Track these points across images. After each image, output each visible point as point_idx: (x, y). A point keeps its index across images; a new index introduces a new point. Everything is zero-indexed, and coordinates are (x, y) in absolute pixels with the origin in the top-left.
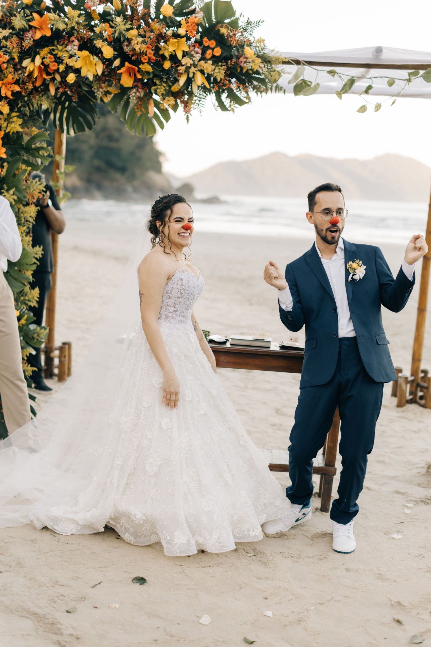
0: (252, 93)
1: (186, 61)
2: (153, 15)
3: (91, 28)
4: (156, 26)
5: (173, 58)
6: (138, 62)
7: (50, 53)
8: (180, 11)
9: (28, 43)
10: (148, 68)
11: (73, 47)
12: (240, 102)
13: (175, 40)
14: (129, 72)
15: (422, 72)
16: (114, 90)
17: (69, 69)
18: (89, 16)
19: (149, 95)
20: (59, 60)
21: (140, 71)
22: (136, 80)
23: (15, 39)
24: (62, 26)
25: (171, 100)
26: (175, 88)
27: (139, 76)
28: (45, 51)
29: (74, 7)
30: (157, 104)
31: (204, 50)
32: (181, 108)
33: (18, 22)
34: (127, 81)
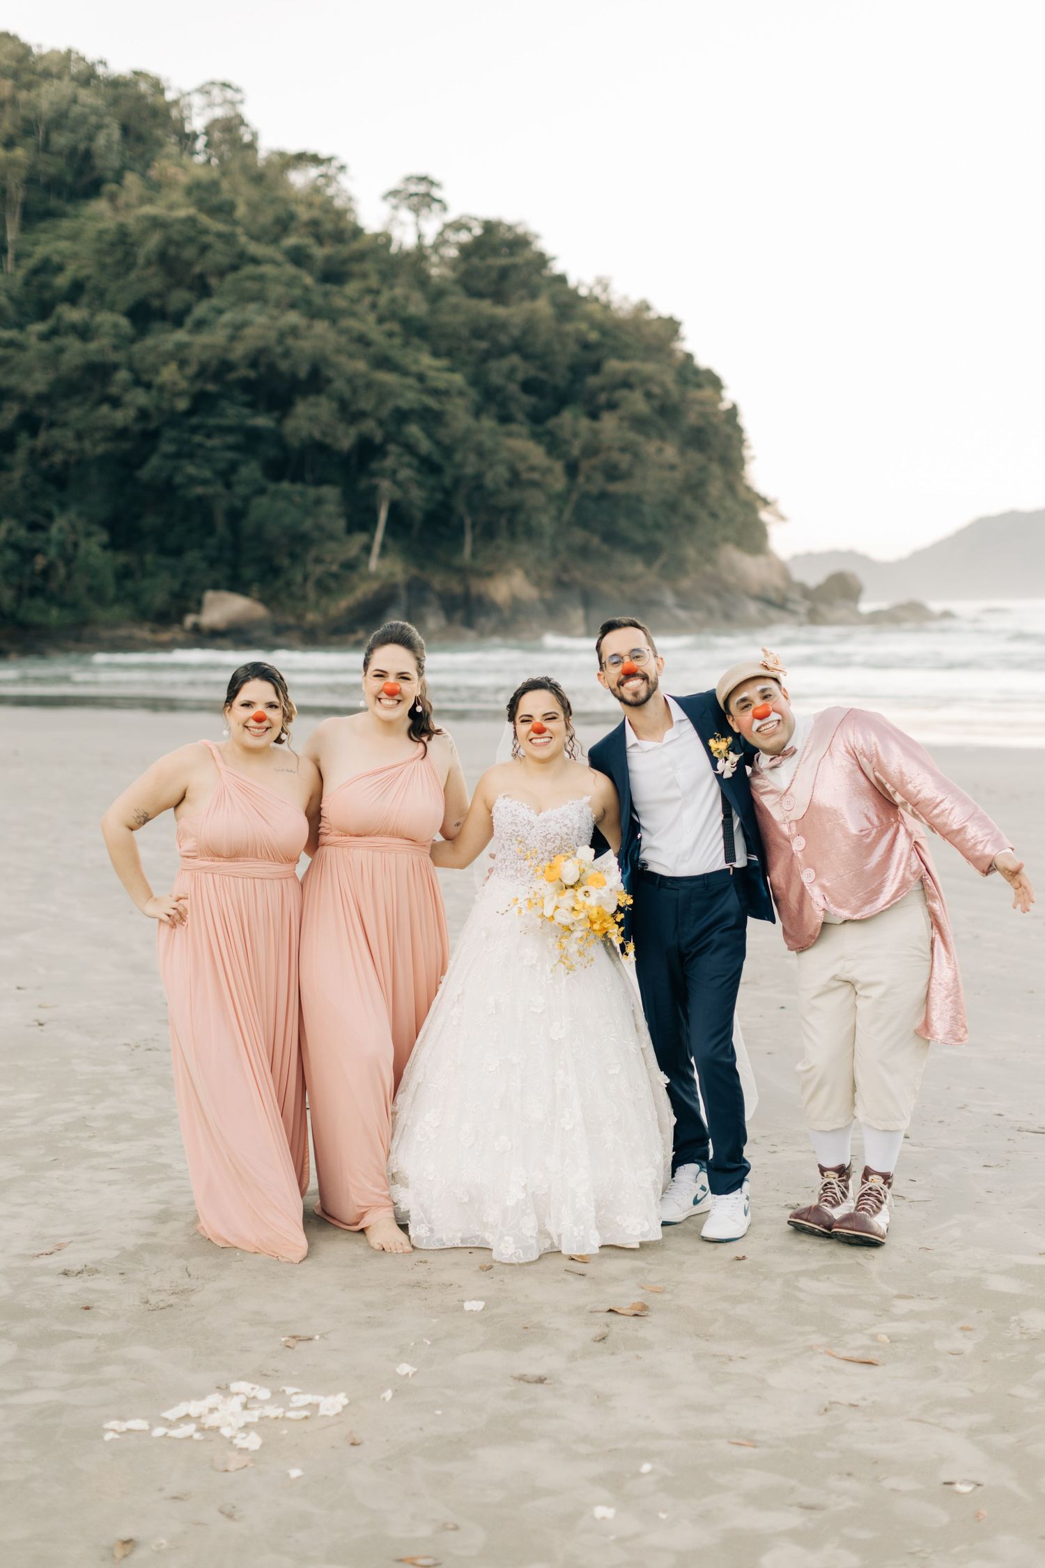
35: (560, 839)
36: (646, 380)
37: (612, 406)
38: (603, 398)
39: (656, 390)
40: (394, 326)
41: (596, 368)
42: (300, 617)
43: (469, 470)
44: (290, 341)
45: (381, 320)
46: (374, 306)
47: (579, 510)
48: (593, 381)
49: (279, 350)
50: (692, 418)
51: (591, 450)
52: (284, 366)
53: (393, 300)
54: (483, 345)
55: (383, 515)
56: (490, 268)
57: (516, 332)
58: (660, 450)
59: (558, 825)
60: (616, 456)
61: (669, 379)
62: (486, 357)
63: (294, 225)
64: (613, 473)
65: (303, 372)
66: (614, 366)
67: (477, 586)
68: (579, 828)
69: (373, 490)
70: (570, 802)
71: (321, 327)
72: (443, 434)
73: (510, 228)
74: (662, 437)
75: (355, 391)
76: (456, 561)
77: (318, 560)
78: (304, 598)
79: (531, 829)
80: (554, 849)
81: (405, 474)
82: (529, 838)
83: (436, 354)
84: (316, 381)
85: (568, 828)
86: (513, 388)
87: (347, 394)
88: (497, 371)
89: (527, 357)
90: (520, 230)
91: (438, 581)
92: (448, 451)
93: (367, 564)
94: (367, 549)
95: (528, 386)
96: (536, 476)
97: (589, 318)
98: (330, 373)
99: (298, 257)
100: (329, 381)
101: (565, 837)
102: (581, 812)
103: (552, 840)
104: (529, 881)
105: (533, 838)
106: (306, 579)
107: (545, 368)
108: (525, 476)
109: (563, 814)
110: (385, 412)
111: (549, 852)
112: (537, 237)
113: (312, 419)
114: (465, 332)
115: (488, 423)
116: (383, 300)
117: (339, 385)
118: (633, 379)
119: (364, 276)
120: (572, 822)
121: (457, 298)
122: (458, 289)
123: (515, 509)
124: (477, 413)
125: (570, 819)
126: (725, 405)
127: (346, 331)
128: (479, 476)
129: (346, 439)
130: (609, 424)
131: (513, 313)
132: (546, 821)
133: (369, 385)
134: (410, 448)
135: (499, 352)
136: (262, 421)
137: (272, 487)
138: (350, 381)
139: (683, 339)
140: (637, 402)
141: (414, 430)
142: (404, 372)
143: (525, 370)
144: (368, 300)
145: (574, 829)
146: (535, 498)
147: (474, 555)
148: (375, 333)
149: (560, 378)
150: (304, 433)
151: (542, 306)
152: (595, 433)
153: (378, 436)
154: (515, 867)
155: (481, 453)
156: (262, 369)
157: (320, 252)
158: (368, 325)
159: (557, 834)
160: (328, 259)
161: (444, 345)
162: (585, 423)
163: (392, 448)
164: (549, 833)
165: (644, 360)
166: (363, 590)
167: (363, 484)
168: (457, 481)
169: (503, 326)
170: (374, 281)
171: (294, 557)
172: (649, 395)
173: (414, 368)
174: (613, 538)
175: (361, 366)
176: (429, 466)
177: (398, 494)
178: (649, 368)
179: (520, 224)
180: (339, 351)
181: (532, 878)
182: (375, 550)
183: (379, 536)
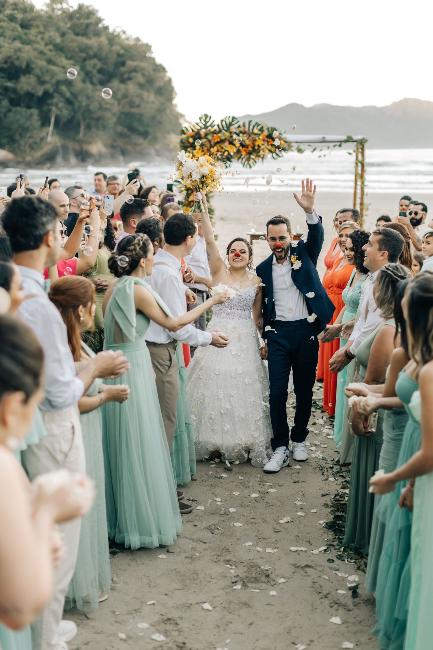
0: (283, 153)
1: (262, 147)
2: (251, 131)
3: (232, 137)
4: (253, 136)
5: (259, 146)
6: (247, 147)
7: (220, 146)
8: (260, 130)
9: (212, 143)
10: (250, 149)
11: (227, 144)
12: (280, 157)
13: (259, 140)
14: (245, 150)
15: (338, 144)
16: (239, 156)
17: (226, 151)
18: (231, 133)
19: (250, 157)
20: (222, 148)
21: (248, 150)
22: (247, 153)
23: (208, 142)
24: (223, 138)
25: (257, 158)
26: (259, 154)
27: (248, 152)
28: (218, 145)
29: (226, 131)
30: (253, 159)
31: (268, 142)
32: (260, 159)
33: (210, 137)
34: (244, 153)
35: (246, 301)
36: (142, 69)
37: (130, 79)
38: (126, 76)
39: (147, 73)
40: (51, 47)
41: (123, 64)
42: (24, 158)
43: (84, 104)
44: (19, 54)
45: (46, 45)
46: (43, 39)
47: (119, 119)
48: (123, 69)
49: (15, 57)
50: (159, 83)
51: (125, 96)
52: (17, 63)
53: (50, 37)
54: (84, 55)
55: (53, 120)
56: (82, 24)
57: (95, 50)
58: (148, 97)
59: (246, 295)
60: (135, 99)
61: (150, 68)
62: (84, 60)
63: (7, 4)
64: (132, 104)
65: (24, 66)
66: (130, 64)
67: (86, 147)
69: (50, 110)
71: (27, 48)
72: (73, 89)
73: (87, 7)
74: (148, 91)
75: (43, 73)
76: (77, 138)
77: (31, 137)
78: (25, 151)
81: (61, 105)
83: (67, 58)
84: (28, 70)
85: (250, 296)
86: (95, 72)
87: (40, 74)
88: (90, 64)
89: (100, 60)
90: (91, 8)
91: (71, 145)
92: (75, 96)
93: (47, 138)
94: (48, 134)
95: (100, 71)
96: (108, 106)
97: (120, 44)
98: (33, 66)
99: (12, 19)
100: (33, 69)
101: (249, 300)
102: (254, 290)
106: (26, 143)
107: (104, 64)
108: (104, 106)
109: (248, 291)
110: (54, 81)
112: (97, 11)
113: (29, 83)
114: (77, 50)
115: (89, 86)
116: (46, 36)
117: (37, 71)
118: (138, 69)
119: (38, 27)
120: (252, 294)
121: (71, 36)
122: (70, 31)
123: (99, 119)
124: (84, 81)
126: (166, 79)
127: (35, 49)
128: (88, 106)
129: (40, 92)
130: (131, 87)
131: (93, 42)
133: (48, 71)
134: (62, 95)
135: (90, 58)
136: (9, 84)
137: (14, 109)
138: (41, 69)
139: (152, 53)
140: (139, 78)
141: (64, 88)
142: (57, 65)
143: (99, 65)
144: (40, 36)
145: (252, 297)
146: (108, 115)
147: (84, 135)
148: (46, 50)
149: (110, 68)
150: (25, 89)
151: (103, 39)
152: (127, 90)
153: (51, 90)
155: (88, 97)
156: (9, 64)
157: (19, 16)
158: (42, 47)
159: (246, 299)
160: (23, 19)
161: (69, 55)
162: (122, 86)
163: (56, 95)
164: (243, 299)
165: (141, 61)
166: (46, 149)
167: (45, 108)
168: (79, 107)
169: (90, 47)
170: (42, 29)
171: (21, 135)
172: (143, 75)
173: (61, 64)
174: (132, 129)
175: (43, 63)
176: (69, 102)
177: (58, 112)
178: (144, 65)
179: (91, 6)
180: (36, 58)
182: (50, 133)
183: (51, 128)
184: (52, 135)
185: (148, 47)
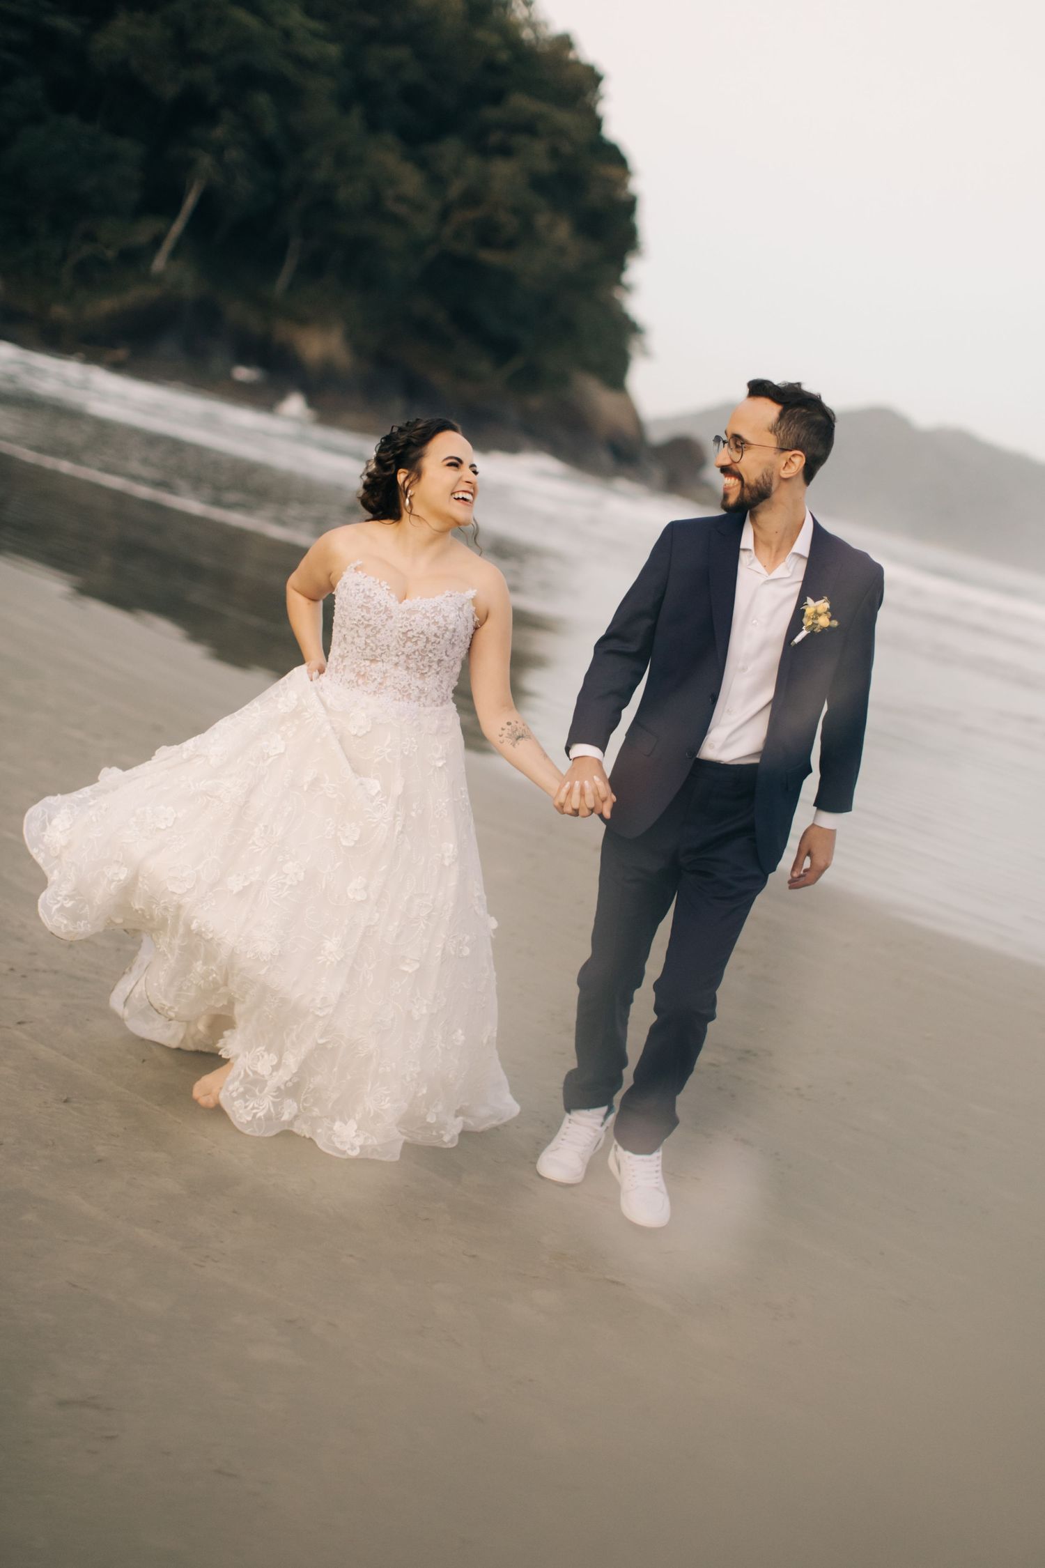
35: (425, 640)
36: (555, 131)
37: (505, 151)
38: (495, 138)
39: (566, 148)
41: (498, 98)
42: (43, 307)
43: (321, 176)
47: (430, 270)
48: (490, 114)
50: (594, 196)
51: (474, 197)
54: (370, 21)
55: (190, 201)
57: (415, 19)
58: (551, 225)
59: (426, 621)
60: (503, 217)
61: (580, 142)
62: (370, 38)
64: (490, 236)
66: (520, 103)
67: (285, 333)
68: (454, 631)
69: (187, 164)
70: (447, 593)
72: (295, 117)
74: (557, 210)
76: (264, 291)
77: (90, 237)
78: (55, 282)
79: (387, 620)
80: (414, 653)
81: (235, 155)
82: (383, 631)
85: (439, 627)
86: (392, 90)
89: (419, 55)
91: (235, 310)
92: (295, 139)
93: (151, 261)
94: (157, 242)
95: (410, 95)
96: (403, 210)
97: (503, 32)
101: (433, 639)
102: (460, 609)
103: (413, 640)
104: (375, 692)
105: (389, 633)
106: (63, 258)
108: (390, 205)
109: (435, 607)
111: (408, 656)
115: (354, 122)
118: (540, 126)
120: (446, 621)
124: (344, 104)
125: (443, 616)
130: (503, 171)
132: (411, 611)
134: (251, 123)
137: (54, 117)
139: (602, 99)
140: (537, 155)
141: (262, 101)
143: (413, 73)
145: (447, 630)
149: (449, 95)
152: (486, 177)
153: (214, 94)
154: (357, 670)
159: (423, 633)
162: (472, 164)
163: (226, 115)
164: (412, 630)
165: (556, 106)
166: (138, 295)
167: (172, 151)
168: (300, 185)
171: (55, 225)
172: (554, 153)
176: (268, 154)
177: (217, 179)
178: (564, 119)
181: (379, 689)
182: (167, 246)
183: (177, 227)
184: (174, 254)
185: (591, 79)
